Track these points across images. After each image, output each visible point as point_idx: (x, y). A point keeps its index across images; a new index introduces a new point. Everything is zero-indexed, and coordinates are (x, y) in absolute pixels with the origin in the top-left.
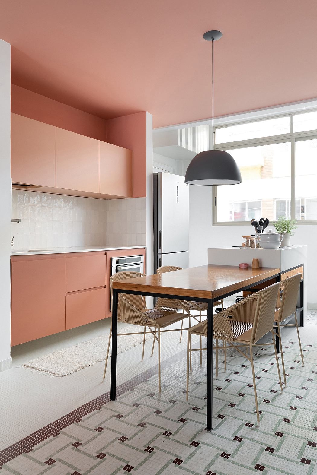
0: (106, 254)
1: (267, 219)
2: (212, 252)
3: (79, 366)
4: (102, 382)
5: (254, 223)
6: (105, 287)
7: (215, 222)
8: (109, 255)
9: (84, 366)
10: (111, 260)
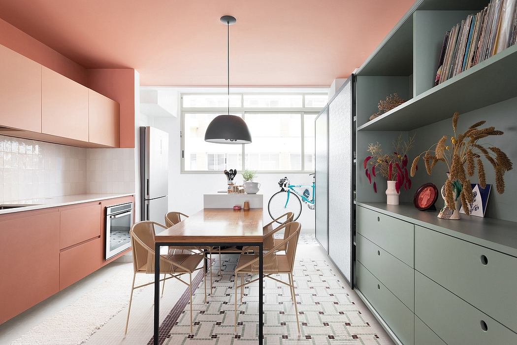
0: (100, 203)
1: (235, 171)
2: (207, 198)
3: (93, 328)
4: (124, 338)
5: (226, 173)
6: (99, 237)
7: (183, 171)
8: (104, 205)
9: (99, 326)
10: (106, 209)
